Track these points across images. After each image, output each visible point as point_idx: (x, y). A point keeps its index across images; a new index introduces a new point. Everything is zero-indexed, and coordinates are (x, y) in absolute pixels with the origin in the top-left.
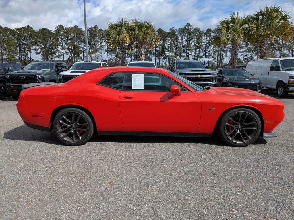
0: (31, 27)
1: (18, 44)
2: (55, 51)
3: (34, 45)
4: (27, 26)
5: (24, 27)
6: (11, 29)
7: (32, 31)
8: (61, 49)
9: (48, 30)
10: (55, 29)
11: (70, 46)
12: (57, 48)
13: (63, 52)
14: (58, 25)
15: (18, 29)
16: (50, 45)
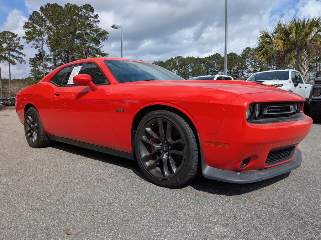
0: (219, 54)
1: (206, 72)
2: (240, 75)
3: (220, 71)
4: (215, 54)
5: (212, 55)
6: (202, 58)
7: (219, 57)
8: (246, 72)
9: (235, 54)
10: (242, 53)
11: (256, 69)
12: (242, 72)
13: (248, 76)
14: (245, 48)
15: (207, 58)
16: (235, 70)
